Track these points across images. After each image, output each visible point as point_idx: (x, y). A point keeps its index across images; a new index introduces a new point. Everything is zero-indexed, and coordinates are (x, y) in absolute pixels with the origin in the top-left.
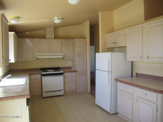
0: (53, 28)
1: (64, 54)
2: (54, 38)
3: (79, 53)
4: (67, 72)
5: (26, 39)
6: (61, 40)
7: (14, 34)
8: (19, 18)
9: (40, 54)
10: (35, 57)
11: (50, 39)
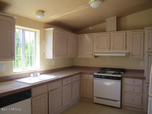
0: (115, 17)
1: (129, 51)
2: (116, 30)
3: (149, 49)
4: (127, 77)
5: (85, 34)
6: (126, 32)
7: (54, 30)
8: (43, 12)
9: (98, 51)
10: (93, 55)
11: (111, 33)
